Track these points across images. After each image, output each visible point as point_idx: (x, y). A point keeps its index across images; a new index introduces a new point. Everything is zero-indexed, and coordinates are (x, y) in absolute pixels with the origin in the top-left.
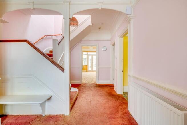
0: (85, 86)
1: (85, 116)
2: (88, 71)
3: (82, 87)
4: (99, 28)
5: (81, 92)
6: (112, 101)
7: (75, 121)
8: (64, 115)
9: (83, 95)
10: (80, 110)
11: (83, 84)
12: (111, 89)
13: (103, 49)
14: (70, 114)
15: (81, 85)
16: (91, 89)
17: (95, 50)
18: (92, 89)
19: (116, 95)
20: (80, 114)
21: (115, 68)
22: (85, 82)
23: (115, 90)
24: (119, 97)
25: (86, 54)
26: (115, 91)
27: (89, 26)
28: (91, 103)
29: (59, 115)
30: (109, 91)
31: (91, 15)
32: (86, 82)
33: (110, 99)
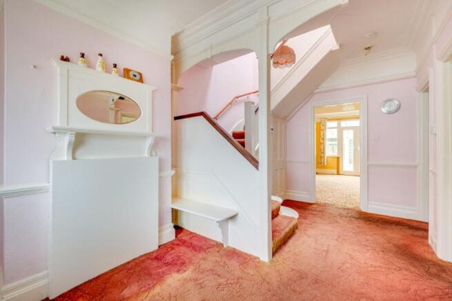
0: (321, 211)
1: (302, 278)
2: (341, 172)
3: (315, 211)
4: (366, 49)
5: (307, 224)
6: (405, 272)
7: (279, 279)
8: (258, 258)
9: (311, 232)
10: (294, 262)
11: (318, 204)
12: (413, 236)
13: (384, 110)
14: (271, 261)
15: (312, 206)
16: (337, 222)
17: (357, 112)
18: (341, 222)
19: (430, 261)
20: (292, 270)
21: (431, 168)
22: (326, 202)
23: (430, 242)
24: (444, 271)
25: (336, 126)
26: (428, 246)
27: (331, 52)
28: (327, 254)
29: (250, 256)
30: (402, 242)
31: (330, 23)
32: (329, 201)
33: (398, 265)
